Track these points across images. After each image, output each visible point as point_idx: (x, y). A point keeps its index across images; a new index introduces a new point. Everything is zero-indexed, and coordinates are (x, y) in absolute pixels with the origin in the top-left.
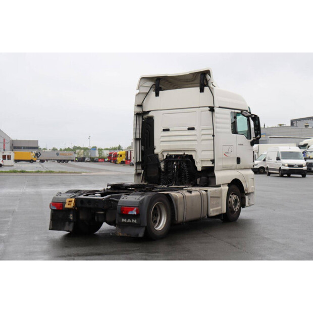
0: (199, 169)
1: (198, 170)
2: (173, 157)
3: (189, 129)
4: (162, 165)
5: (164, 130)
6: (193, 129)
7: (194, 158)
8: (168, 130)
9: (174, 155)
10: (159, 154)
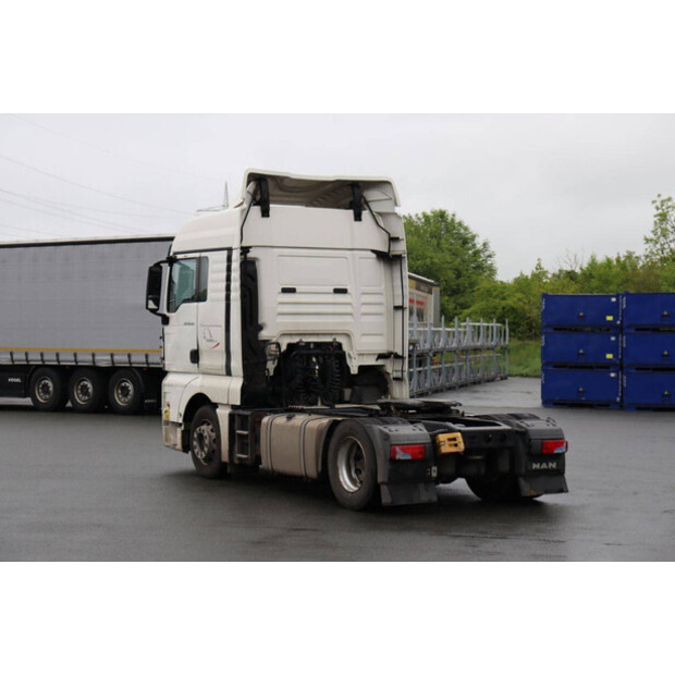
0: (354, 370)
1: (352, 372)
2: (312, 346)
3: (337, 291)
4: (271, 366)
5: (285, 291)
6: (344, 291)
7: (345, 348)
8: (292, 291)
9: (315, 343)
10: (274, 340)
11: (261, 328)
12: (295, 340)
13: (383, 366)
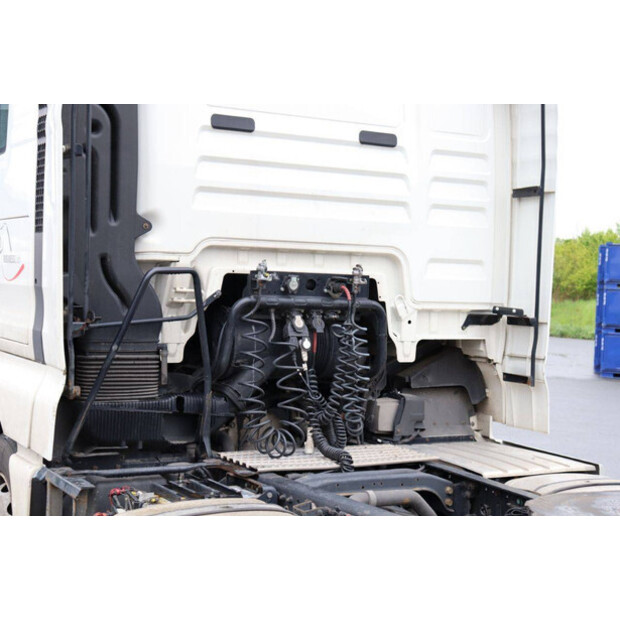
0: (406, 354)
1: (401, 359)
2: (294, 284)
3: (369, 139)
5: (221, 123)
6: (387, 141)
7: (383, 294)
8: (244, 126)
9: (301, 276)
10: (184, 263)
11: (143, 226)
12: (244, 266)
13: (478, 342)
